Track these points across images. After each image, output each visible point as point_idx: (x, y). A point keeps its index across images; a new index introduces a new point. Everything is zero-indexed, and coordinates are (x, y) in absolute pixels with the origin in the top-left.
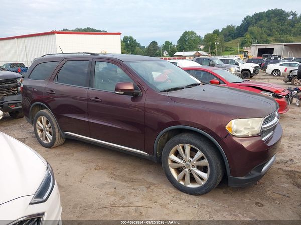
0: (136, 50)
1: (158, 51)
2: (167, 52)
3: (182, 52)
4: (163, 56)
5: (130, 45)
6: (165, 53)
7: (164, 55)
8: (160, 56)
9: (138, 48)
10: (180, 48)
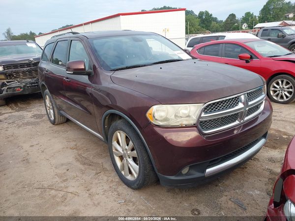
0: (212, 25)
1: (236, 24)
2: (247, 24)
3: (264, 22)
4: (242, 29)
5: (206, 19)
6: (245, 26)
7: (243, 27)
8: (239, 30)
9: (213, 23)
10: (263, 18)
